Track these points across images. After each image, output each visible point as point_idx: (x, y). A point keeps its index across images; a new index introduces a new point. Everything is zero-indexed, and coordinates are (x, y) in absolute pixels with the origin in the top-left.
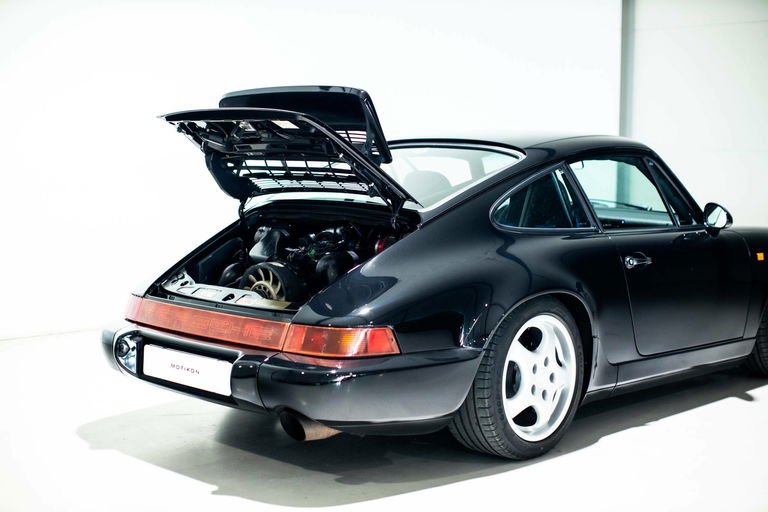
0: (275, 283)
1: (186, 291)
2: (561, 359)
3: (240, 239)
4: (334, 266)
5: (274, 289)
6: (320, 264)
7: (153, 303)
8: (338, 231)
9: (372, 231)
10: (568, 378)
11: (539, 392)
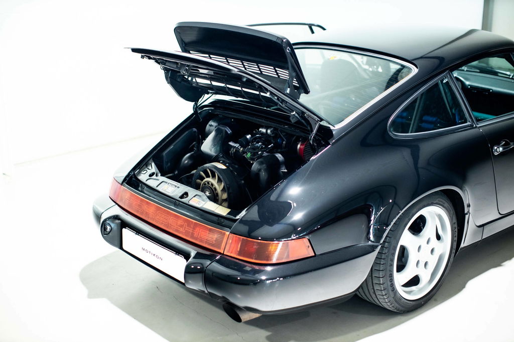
0: (220, 181)
1: (152, 183)
2: (440, 232)
3: (195, 129)
4: (266, 170)
5: (219, 186)
6: (255, 166)
7: (127, 192)
8: (269, 131)
9: (294, 138)
10: (445, 247)
11: (422, 264)
